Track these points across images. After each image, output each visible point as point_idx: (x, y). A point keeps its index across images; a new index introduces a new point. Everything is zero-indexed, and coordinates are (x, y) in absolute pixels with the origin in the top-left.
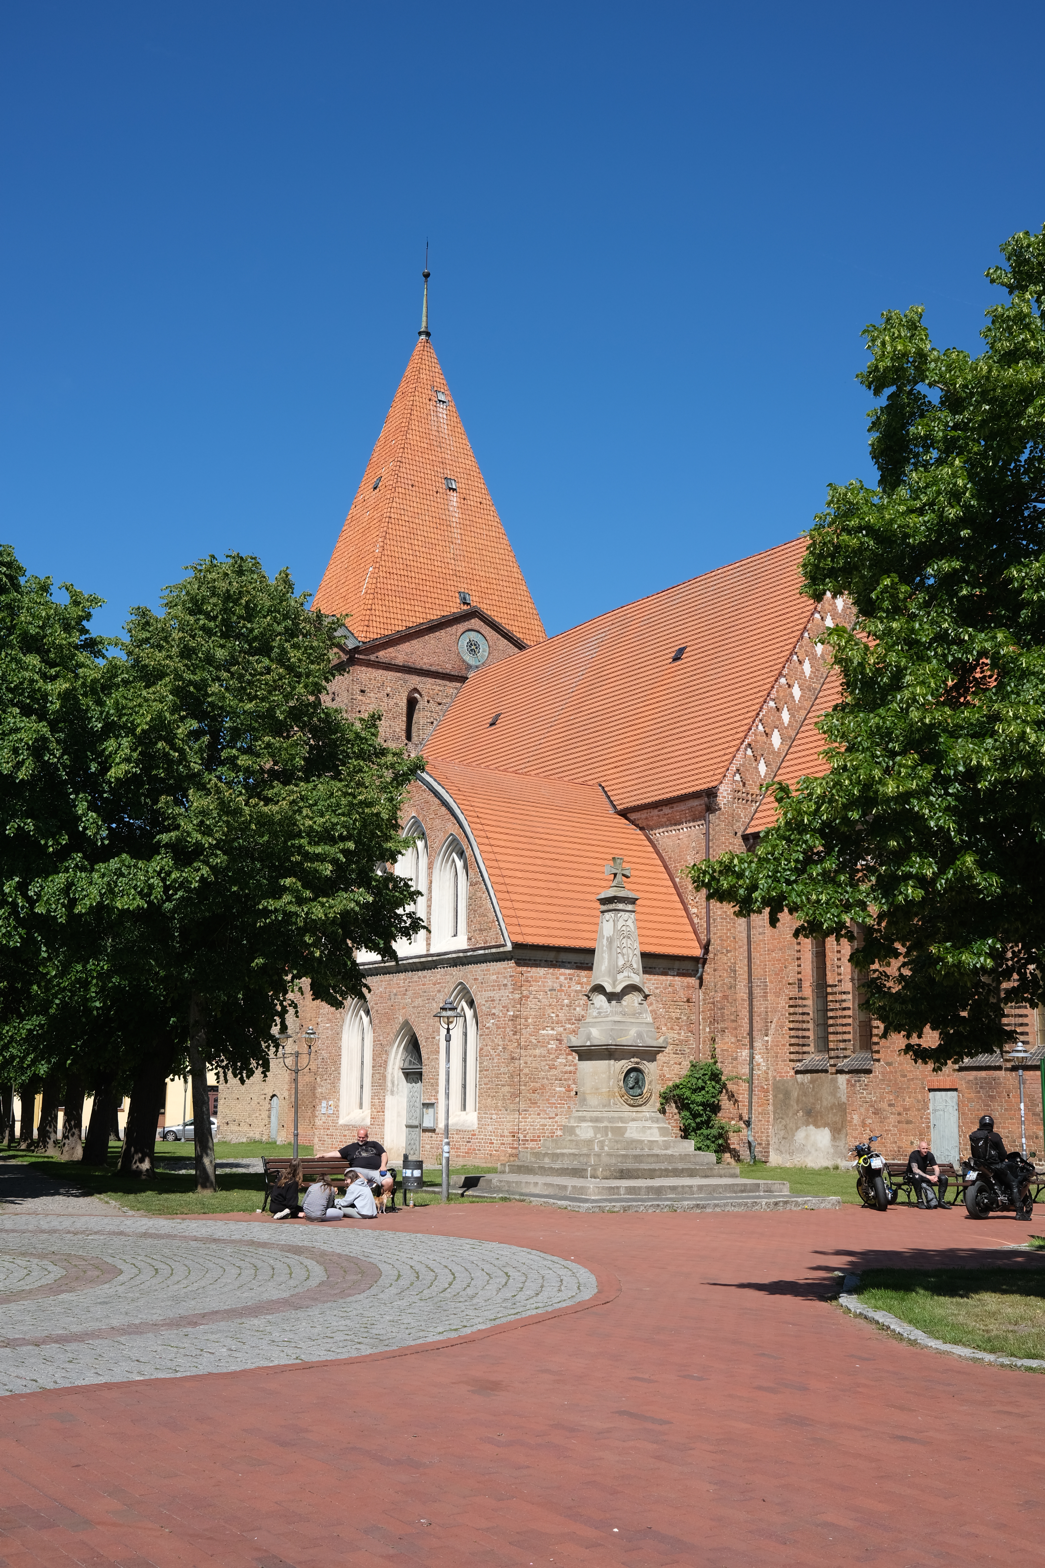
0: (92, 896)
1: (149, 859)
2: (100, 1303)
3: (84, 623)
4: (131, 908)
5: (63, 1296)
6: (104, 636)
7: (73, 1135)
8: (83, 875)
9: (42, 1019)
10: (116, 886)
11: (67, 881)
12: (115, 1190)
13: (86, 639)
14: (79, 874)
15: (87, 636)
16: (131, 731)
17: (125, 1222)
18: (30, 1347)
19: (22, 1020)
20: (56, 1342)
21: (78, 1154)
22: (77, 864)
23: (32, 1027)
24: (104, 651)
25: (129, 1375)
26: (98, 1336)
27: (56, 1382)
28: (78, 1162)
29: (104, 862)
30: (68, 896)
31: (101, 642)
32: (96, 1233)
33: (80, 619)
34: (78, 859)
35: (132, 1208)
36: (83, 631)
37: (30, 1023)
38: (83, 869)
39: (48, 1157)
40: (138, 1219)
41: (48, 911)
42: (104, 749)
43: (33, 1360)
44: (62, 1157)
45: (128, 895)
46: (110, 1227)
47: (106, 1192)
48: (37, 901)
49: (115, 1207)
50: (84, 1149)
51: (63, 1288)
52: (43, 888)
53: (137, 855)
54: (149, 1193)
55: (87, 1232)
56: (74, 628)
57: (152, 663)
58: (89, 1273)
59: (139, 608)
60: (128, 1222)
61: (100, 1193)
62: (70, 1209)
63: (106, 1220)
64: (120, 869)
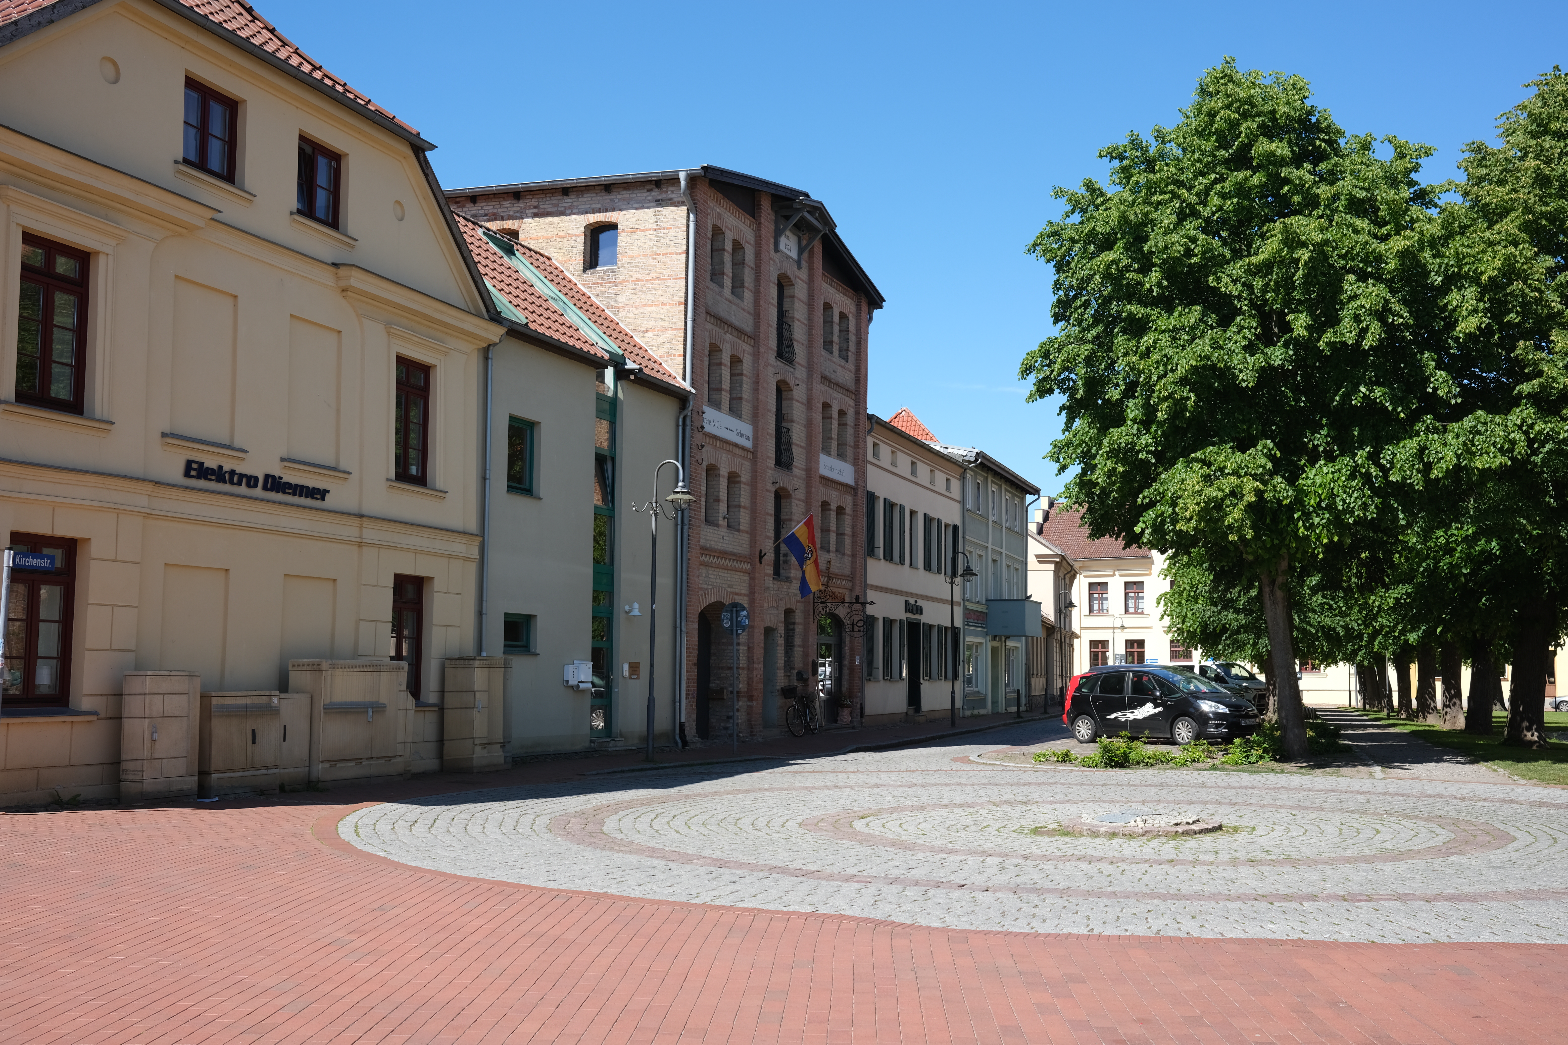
0: (1448, 459)
1: (1507, 412)
2: (1493, 867)
3: (1413, 175)
4: (1493, 466)
5: (1452, 858)
6: (1435, 184)
7: (1454, 704)
8: (1436, 436)
9: (1409, 588)
10: (1473, 445)
11: (1419, 445)
12: (1502, 757)
13: (1415, 191)
14: (1430, 436)
15: (1416, 188)
16: (1475, 279)
17: (1516, 791)
18: (1422, 903)
19: (1388, 589)
20: (1448, 900)
21: (1461, 723)
22: (1428, 426)
23: (1399, 596)
24: (1436, 200)
25: (1528, 937)
26: (1493, 898)
27: (1449, 937)
28: (1461, 731)
29: (1457, 421)
30: (1422, 460)
31: (1431, 192)
32: (1484, 800)
33: (1408, 171)
34: (1429, 421)
35: (1523, 776)
36: (1411, 183)
37: (1396, 591)
38: (1435, 430)
39: (1429, 726)
40: (1531, 787)
41: (1404, 478)
42: (1446, 305)
43: (1425, 915)
44: (1444, 726)
45: (1488, 453)
46: (1500, 794)
47: (1492, 760)
48: (1390, 469)
49: (1504, 775)
50: (1466, 718)
51: (1452, 850)
52: (1394, 455)
53: (1492, 410)
54: (1542, 762)
55: (1474, 798)
56: (1402, 182)
57: (1495, 201)
58: (1480, 838)
59: (1473, 143)
60: (1520, 791)
61: (1487, 761)
62: (1455, 776)
63: (1495, 788)
64: (1475, 427)
